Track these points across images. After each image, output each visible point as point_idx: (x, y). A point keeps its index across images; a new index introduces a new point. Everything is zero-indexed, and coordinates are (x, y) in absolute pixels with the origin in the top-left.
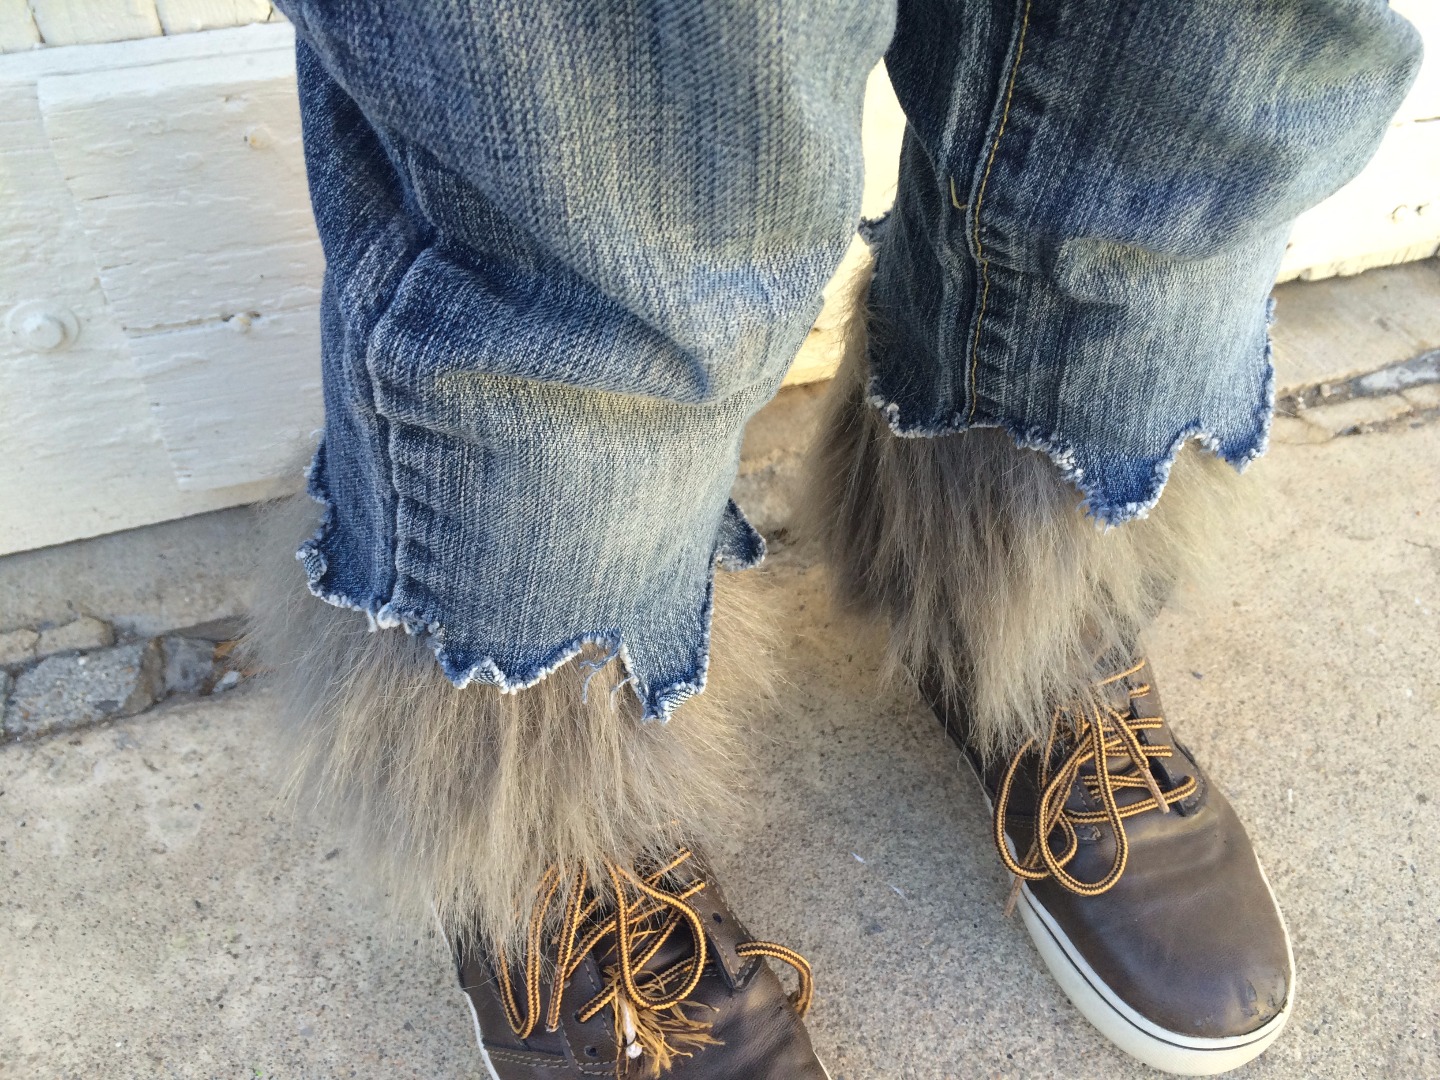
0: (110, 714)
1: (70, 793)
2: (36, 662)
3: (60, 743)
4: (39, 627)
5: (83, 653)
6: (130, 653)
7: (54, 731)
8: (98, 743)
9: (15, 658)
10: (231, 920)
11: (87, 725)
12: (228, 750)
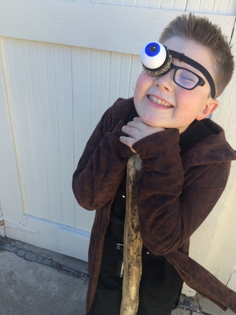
1: (41, 269)
2: (46, 258)
3: (43, 265)
4: (47, 256)
5: (49, 259)
6: (51, 261)
8: (45, 266)
9: (45, 257)
10: (43, 283)
11: (46, 265)
12: (51, 272)
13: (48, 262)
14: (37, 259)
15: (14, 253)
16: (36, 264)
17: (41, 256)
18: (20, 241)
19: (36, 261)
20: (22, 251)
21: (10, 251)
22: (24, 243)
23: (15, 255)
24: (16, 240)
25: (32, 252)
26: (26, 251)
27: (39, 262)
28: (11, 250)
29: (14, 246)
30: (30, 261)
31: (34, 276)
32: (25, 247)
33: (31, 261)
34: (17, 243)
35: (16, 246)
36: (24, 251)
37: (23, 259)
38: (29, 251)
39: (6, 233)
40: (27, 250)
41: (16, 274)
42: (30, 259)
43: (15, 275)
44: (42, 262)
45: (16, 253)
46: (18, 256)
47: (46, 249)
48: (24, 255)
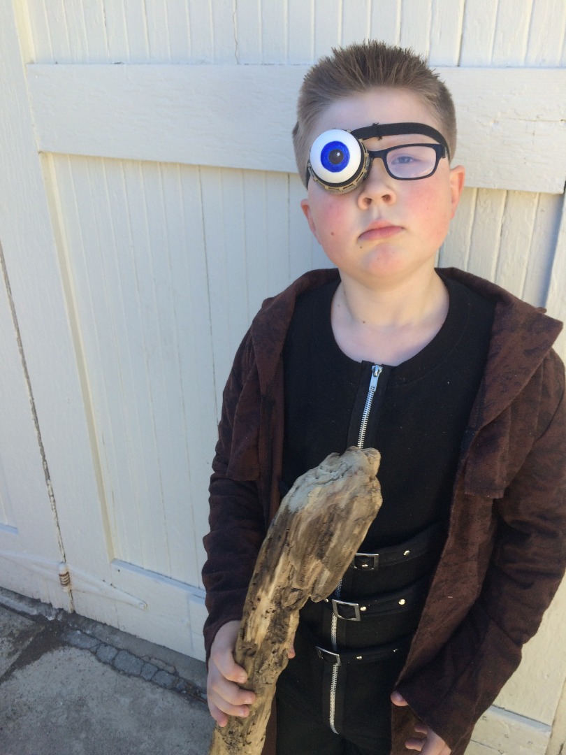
0: (164, 687)
1: (151, 696)
2: (163, 670)
3: (155, 686)
4: (167, 664)
5: (168, 673)
6: (174, 677)
7: (157, 684)
8: (160, 690)
9: (161, 667)
10: (152, 732)
11: (161, 686)
12: (173, 704)
13: (167, 679)
14: (141, 671)
15: (90, 654)
16: (139, 683)
17: (151, 664)
18: (105, 624)
19: (139, 676)
20: (108, 648)
21: (82, 649)
22: (114, 631)
23: (93, 658)
24: (96, 621)
25: (130, 653)
26: (119, 650)
27: (145, 677)
28: (83, 645)
29: (92, 636)
30: (125, 674)
31: (132, 712)
32: (117, 639)
33: (130, 675)
34: (99, 628)
35: (97, 636)
36: (114, 649)
37: (109, 669)
38: (123, 649)
39: (75, 602)
40: (120, 646)
41: (90, 705)
42: (126, 671)
43: (88, 706)
44: (153, 679)
45: (95, 653)
46: (99, 660)
47: (164, 647)
48: (114, 659)
